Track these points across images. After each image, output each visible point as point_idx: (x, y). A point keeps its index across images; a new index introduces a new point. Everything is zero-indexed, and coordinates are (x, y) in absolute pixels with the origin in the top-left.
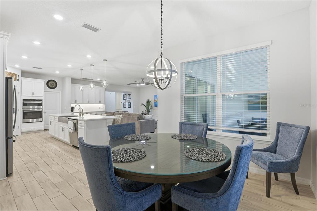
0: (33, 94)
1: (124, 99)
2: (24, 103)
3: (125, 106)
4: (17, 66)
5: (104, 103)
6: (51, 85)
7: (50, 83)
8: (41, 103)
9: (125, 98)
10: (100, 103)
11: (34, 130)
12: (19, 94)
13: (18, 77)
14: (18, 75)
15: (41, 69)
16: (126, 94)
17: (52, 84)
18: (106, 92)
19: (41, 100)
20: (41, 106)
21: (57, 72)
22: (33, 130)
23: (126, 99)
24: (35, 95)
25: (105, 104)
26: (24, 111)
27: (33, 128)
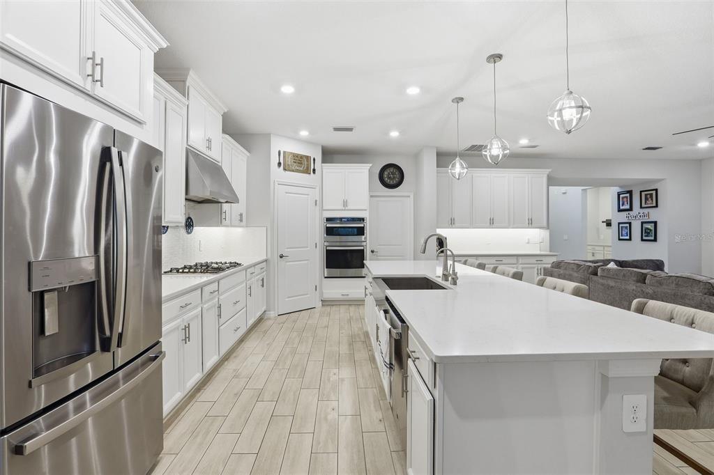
0: (345, 203)
1: (620, 210)
2: (327, 227)
3: (624, 233)
4: (304, 133)
5: (545, 224)
6: (389, 178)
7: (386, 173)
8: (363, 227)
9: (627, 207)
10: (531, 224)
11: (349, 296)
12: (316, 204)
13: (314, 163)
14: (314, 160)
15: (350, 130)
16: (630, 192)
17: (391, 177)
18: (550, 187)
19: (362, 220)
20: (364, 235)
21: (394, 134)
22: (346, 297)
23: (631, 209)
24: (349, 207)
25: (548, 227)
26: (328, 248)
27: (345, 292)
